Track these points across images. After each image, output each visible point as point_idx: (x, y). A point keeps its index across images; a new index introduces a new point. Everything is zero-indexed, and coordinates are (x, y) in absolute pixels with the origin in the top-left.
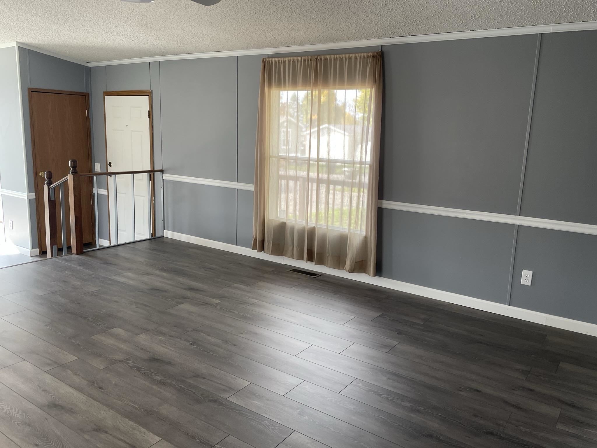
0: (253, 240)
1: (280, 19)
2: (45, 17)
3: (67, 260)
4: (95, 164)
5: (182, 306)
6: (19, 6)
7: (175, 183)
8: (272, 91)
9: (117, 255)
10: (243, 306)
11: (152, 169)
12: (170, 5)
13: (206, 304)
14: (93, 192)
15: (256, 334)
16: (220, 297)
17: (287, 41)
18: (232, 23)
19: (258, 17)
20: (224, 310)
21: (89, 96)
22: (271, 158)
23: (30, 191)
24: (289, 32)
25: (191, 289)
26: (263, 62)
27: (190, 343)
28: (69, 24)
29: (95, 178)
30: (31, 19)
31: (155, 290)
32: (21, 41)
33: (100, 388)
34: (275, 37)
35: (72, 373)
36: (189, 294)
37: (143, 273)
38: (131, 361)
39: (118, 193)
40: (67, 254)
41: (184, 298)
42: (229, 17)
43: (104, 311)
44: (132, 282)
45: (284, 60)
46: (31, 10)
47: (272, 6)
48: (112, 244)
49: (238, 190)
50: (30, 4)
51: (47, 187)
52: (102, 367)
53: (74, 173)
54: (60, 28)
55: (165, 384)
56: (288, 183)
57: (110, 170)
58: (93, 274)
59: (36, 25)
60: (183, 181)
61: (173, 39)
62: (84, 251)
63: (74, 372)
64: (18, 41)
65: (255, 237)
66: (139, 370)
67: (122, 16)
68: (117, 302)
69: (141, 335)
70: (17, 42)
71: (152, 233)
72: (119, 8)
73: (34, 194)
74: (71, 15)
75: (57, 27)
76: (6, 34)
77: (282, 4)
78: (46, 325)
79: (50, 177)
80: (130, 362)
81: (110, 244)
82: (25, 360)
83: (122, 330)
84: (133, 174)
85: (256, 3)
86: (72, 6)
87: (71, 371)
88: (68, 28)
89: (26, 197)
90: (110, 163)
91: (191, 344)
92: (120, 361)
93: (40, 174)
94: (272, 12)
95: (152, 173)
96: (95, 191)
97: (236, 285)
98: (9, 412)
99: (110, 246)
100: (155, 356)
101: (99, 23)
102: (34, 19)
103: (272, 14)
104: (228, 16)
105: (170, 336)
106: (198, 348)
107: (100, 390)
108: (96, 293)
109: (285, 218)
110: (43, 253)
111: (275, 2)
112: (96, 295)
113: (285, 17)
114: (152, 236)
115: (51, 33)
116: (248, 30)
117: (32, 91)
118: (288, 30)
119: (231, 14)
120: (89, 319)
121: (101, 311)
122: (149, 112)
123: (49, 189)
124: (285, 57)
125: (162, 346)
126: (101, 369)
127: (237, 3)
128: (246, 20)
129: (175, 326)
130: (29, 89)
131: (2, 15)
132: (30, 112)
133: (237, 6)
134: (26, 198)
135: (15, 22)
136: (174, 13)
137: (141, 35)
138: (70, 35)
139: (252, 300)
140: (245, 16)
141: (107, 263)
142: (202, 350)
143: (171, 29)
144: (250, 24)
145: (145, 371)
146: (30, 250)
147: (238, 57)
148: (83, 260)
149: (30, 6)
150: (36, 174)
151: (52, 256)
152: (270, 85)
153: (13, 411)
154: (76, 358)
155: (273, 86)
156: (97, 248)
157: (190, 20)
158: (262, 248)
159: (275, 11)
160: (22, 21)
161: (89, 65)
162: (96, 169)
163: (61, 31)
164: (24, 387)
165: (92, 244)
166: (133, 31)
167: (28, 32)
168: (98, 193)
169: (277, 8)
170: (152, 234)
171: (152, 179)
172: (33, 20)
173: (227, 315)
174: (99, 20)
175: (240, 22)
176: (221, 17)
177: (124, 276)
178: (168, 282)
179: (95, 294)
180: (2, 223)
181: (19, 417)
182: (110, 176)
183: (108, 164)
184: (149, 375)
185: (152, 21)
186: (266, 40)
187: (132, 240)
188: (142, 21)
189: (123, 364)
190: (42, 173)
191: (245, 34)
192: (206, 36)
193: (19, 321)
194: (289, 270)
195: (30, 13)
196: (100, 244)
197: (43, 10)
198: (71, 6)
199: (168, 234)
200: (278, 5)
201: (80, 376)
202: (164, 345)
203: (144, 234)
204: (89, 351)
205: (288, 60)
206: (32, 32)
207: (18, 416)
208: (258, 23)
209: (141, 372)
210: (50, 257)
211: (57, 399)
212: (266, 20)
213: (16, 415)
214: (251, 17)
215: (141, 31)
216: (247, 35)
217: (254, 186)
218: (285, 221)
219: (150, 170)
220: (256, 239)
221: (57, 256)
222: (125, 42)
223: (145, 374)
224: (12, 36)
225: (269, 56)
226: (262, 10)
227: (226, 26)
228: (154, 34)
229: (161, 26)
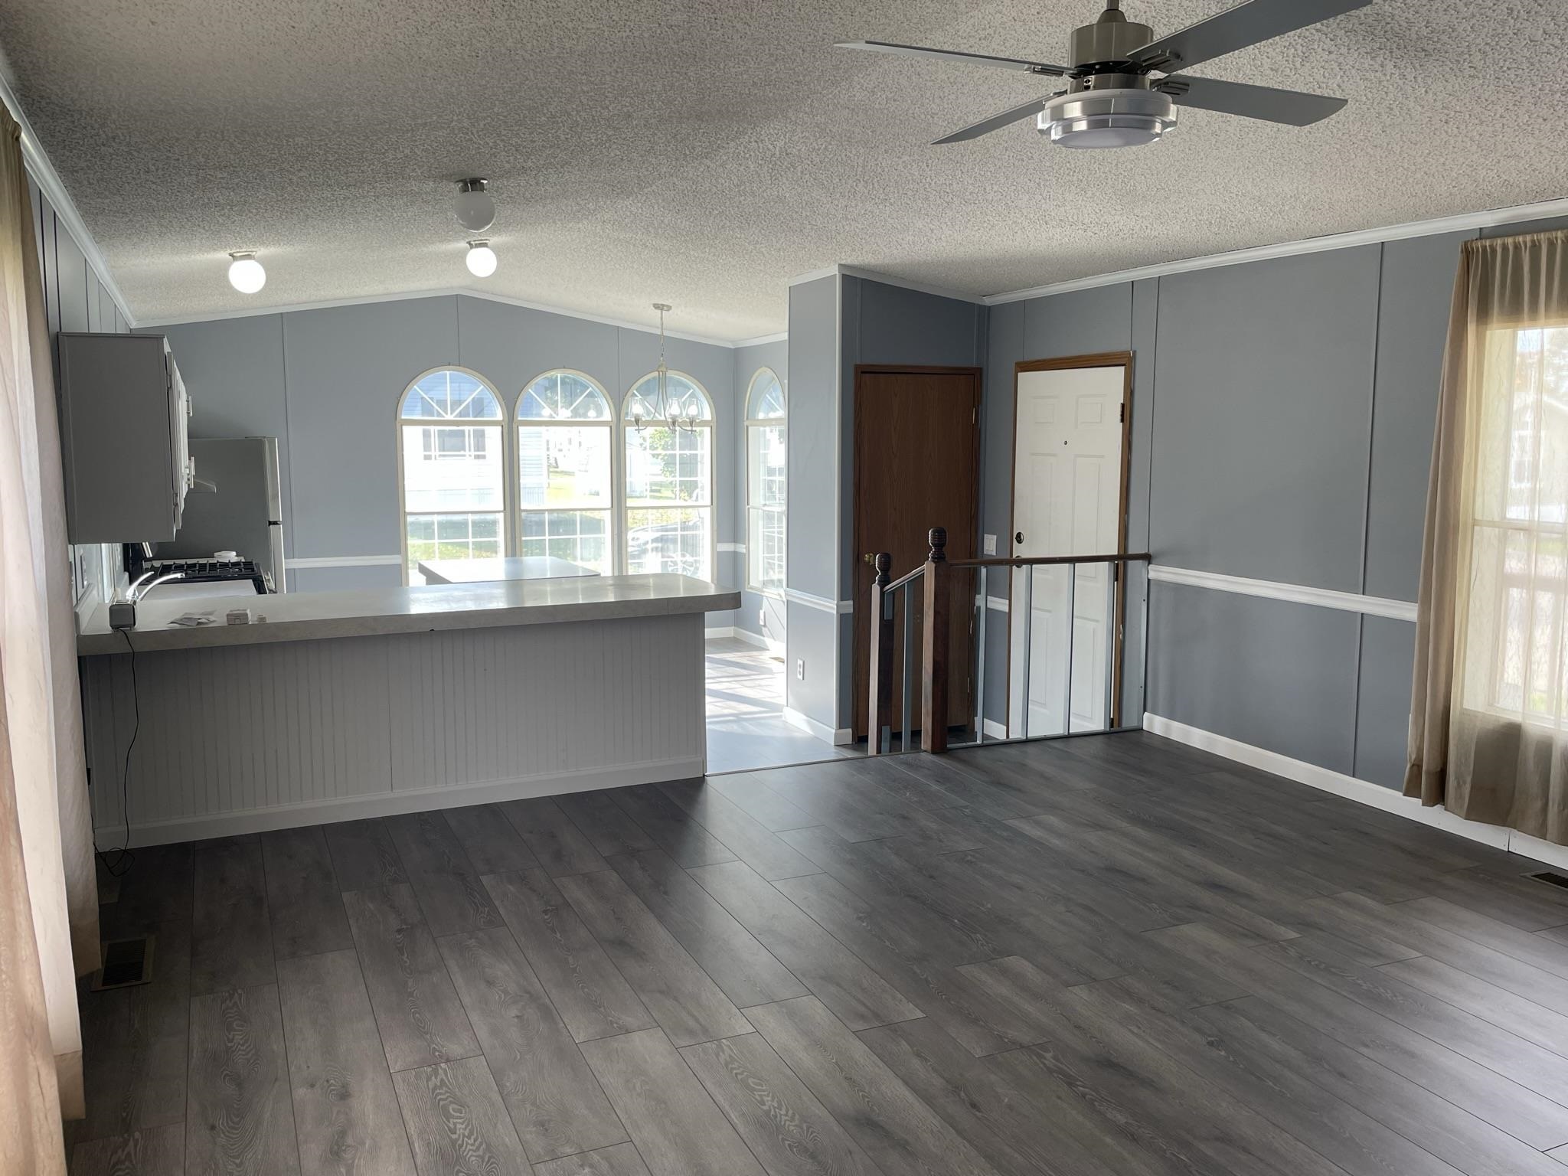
0: (1409, 766)
1: (1525, 127)
2: (901, 204)
3: (909, 765)
4: (985, 535)
5: (1186, 929)
6: (851, 187)
7: (1179, 588)
8: (1488, 333)
9: (1024, 765)
10: (1374, 963)
11: (1122, 553)
12: (1198, 136)
13: (1258, 935)
14: (977, 603)
15: (1412, 1055)
16: (1299, 924)
17: (1546, 187)
18: (1371, 156)
19: (1456, 131)
20: (1309, 962)
21: (981, 375)
22: (1476, 528)
23: (842, 597)
24: (1554, 160)
25: (1214, 885)
26: (1462, 252)
27: (1209, 1039)
28: (951, 213)
29: (984, 571)
30: (872, 212)
31: (1115, 873)
32: (849, 261)
33: (974, 1106)
34: (1506, 180)
35: (910, 1050)
36: (1206, 898)
37: (1087, 823)
38: (1051, 1054)
39: (1034, 608)
40: (911, 750)
41: (1194, 907)
42: (1362, 143)
43: (989, 906)
44: (1057, 842)
45: (1533, 241)
46: (875, 192)
47: (1501, 96)
48: (1013, 736)
49: (1365, 616)
50: (874, 179)
51: (878, 588)
52: (978, 1053)
53: (939, 559)
54: (930, 225)
55: (1135, 1140)
56: (1532, 602)
57: (1021, 551)
58: (966, 807)
59: (883, 224)
60: (1201, 585)
61: (1201, 218)
62: (948, 746)
63: (915, 1049)
64: (843, 262)
65: (1413, 757)
66: (1071, 1082)
67: (1075, 178)
68: (1020, 888)
69: (1076, 989)
70: (840, 265)
71: (1112, 717)
72: (1069, 162)
73: (851, 602)
74: (958, 193)
75: (925, 224)
76: (821, 249)
77: (1533, 85)
78: (859, 918)
79: (886, 566)
80: (1049, 1055)
81: (1008, 736)
82: (813, 994)
83: (1031, 965)
84: (1072, 565)
85: (1450, 95)
86: (962, 173)
87: (909, 1044)
88: (949, 223)
89: (834, 609)
90: (1019, 535)
91: (1211, 1044)
92: (1022, 1046)
93: (867, 559)
94: (1500, 111)
95: (1121, 563)
96: (980, 600)
97: (1348, 895)
98: (775, 1112)
99: (1008, 740)
100: (1112, 1054)
101: (1020, 201)
102: (878, 211)
103: (1501, 117)
104: (1361, 141)
105: (1154, 1008)
106: (1231, 1059)
107: (974, 1111)
108: (971, 855)
109: (1520, 710)
110: (860, 740)
111: (1512, 83)
112: (971, 862)
113: (1545, 120)
114: (1112, 725)
115: (911, 238)
116: (1420, 169)
117: (862, 372)
118: (1552, 154)
119: (1370, 134)
120: (953, 921)
121: (983, 906)
122: (1123, 406)
123: (882, 594)
124: (1539, 231)
125: (1133, 1032)
126: (977, 1056)
127: (1392, 102)
128: (1416, 144)
129: (1166, 983)
130: (857, 367)
131: (815, 209)
132: (856, 418)
133: (1392, 109)
134: (835, 612)
135: (840, 222)
136: (1208, 153)
137: (1117, 218)
138: (952, 238)
139: (1402, 948)
140: (1412, 133)
141: (999, 783)
142: (1241, 1066)
143: (1197, 194)
144: (1429, 154)
145: (1087, 1090)
146: (834, 731)
147: (1386, 245)
148: (946, 768)
149: (873, 184)
150: (858, 558)
151: (879, 751)
152: (1483, 315)
153: (783, 1112)
154: (921, 1015)
155: (1495, 318)
156: (979, 742)
157: (1251, 166)
158: (1438, 795)
159: (1512, 108)
160: (854, 220)
161: (988, 301)
162: (986, 548)
163: (932, 230)
164: (807, 1059)
165: (965, 731)
166: (1098, 211)
167: (864, 241)
168: (988, 606)
169: (1518, 98)
170: (1113, 719)
171: (1120, 576)
172: (878, 214)
173: (1319, 981)
174: (1021, 196)
175: (1398, 152)
176: (1338, 146)
177: (1038, 823)
178: (1150, 855)
179: (969, 858)
180: (783, 662)
181: (795, 1131)
182: (1018, 567)
183: (1015, 536)
184: (1096, 1103)
185: (1149, 180)
186: (1478, 189)
187: (1060, 730)
188: (1123, 184)
189: (1031, 1057)
190: (870, 556)
191: (1411, 180)
192: (1293, 199)
193: (805, 898)
194: (1528, 875)
195: (873, 199)
196: (985, 732)
197: (898, 189)
198: (960, 172)
199: (1156, 724)
200: (1521, 90)
201: (929, 1064)
202: (1136, 1030)
203: (1091, 718)
204: (952, 1002)
205: (1549, 239)
206: (873, 240)
207: (792, 1128)
208: (1454, 147)
209: (1074, 1088)
210: (875, 754)
211: (875, 1108)
212: (1481, 135)
213: (787, 1123)
214: (1432, 134)
215: (1119, 207)
216: (1417, 184)
217: (1417, 608)
218: (1517, 718)
219: (1116, 553)
220: (1417, 766)
221: (890, 752)
222: (1077, 240)
223: (1085, 1098)
224: (831, 254)
225: (1483, 233)
226: (1470, 111)
227: (1353, 166)
228: (1152, 213)
229: (1170, 190)
